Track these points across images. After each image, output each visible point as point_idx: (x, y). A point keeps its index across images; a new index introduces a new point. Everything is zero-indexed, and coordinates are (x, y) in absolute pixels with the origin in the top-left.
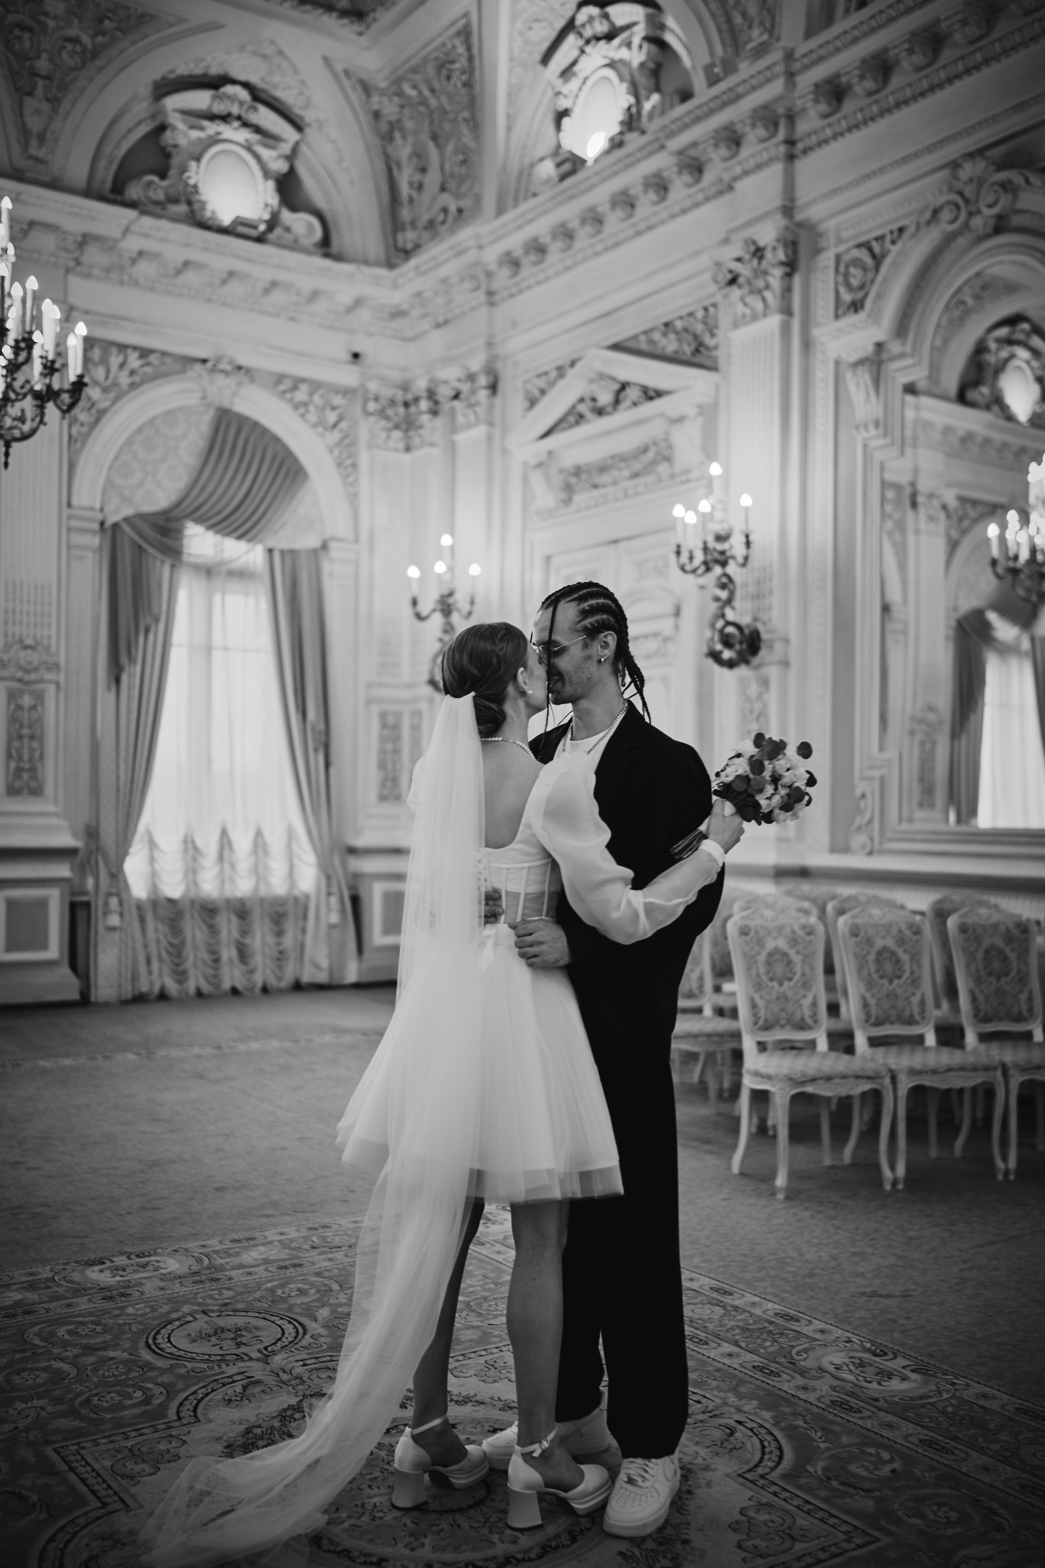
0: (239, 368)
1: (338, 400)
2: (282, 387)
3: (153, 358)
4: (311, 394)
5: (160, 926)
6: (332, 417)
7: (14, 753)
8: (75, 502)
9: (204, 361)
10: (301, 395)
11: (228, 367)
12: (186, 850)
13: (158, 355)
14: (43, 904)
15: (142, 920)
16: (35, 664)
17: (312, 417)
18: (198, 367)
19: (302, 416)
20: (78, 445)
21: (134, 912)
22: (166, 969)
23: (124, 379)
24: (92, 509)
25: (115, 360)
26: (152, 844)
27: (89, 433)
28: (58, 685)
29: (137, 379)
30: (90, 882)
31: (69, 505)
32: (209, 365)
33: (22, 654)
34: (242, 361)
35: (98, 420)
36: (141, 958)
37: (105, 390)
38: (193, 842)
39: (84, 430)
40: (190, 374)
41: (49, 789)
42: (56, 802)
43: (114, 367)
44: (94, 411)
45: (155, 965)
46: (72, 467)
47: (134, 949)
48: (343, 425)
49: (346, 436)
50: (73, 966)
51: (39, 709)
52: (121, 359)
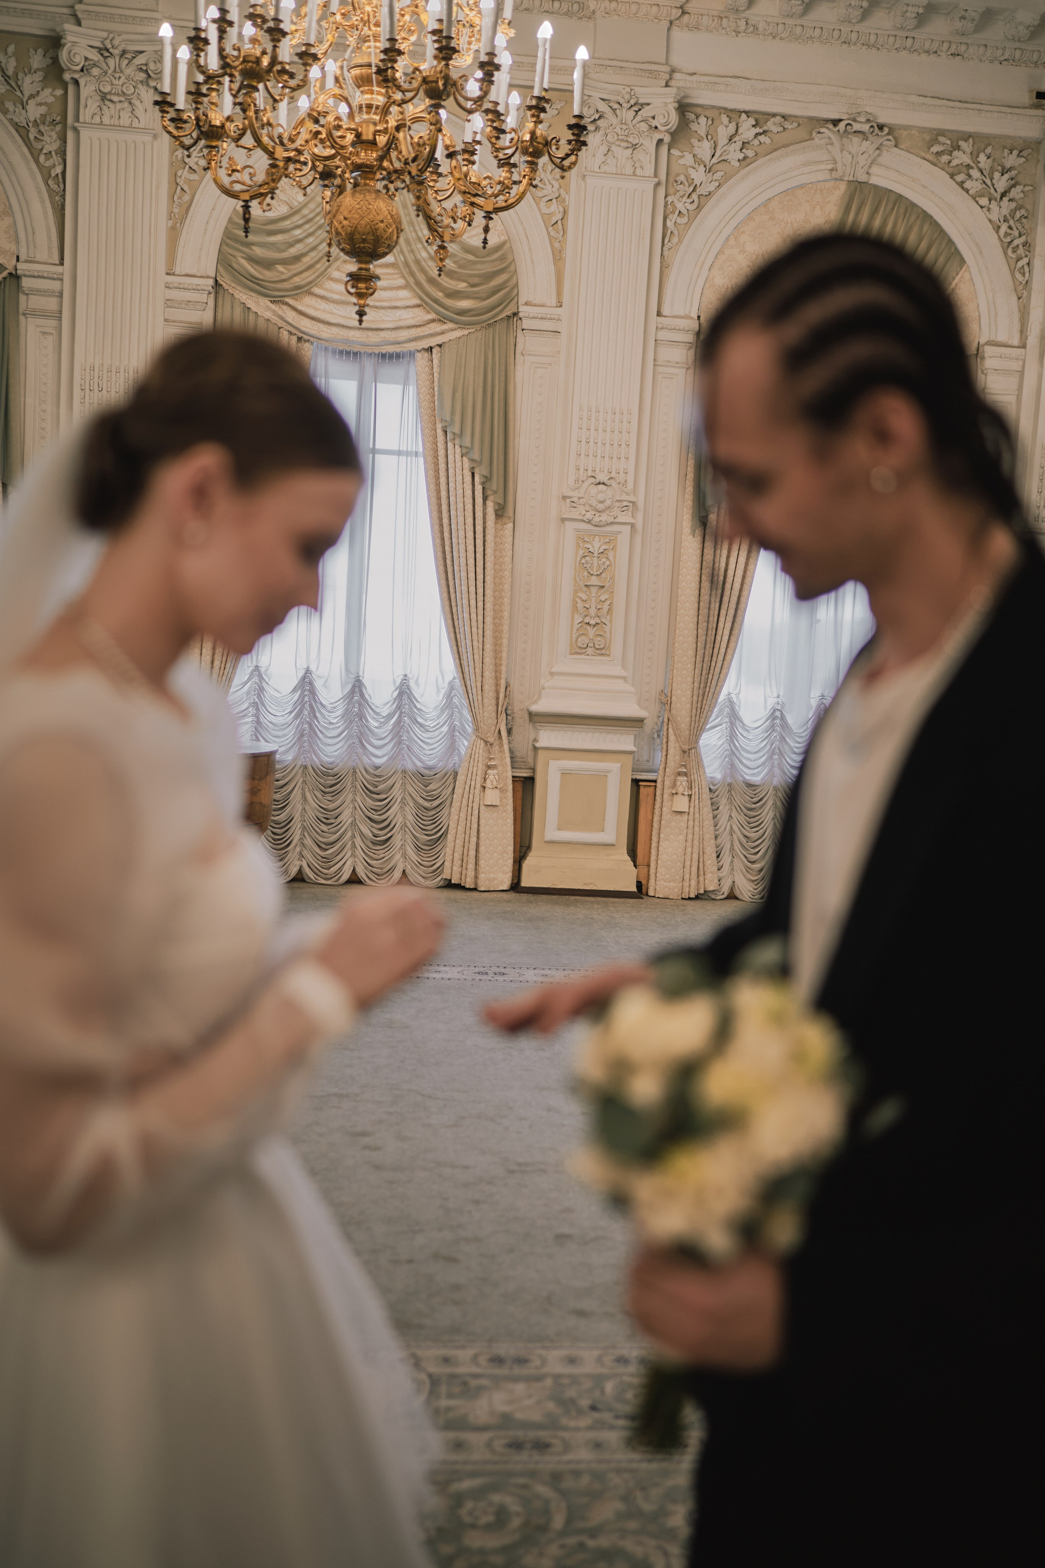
0: (881, 127)
1: (1011, 160)
2: (936, 149)
3: (772, 125)
4: (975, 155)
5: (734, 814)
6: (1002, 183)
7: (580, 605)
8: (665, 311)
9: (836, 122)
10: (961, 158)
11: (865, 128)
12: (772, 727)
13: (778, 119)
14: (601, 777)
15: (714, 805)
16: (608, 503)
17: (974, 186)
18: (827, 131)
19: (961, 184)
20: (675, 240)
21: (706, 796)
22: (738, 864)
23: (734, 155)
24: (688, 317)
25: (723, 132)
26: (734, 716)
27: (689, 224)
28: (633, 526)
29: (750, 153)
30: (659, 757)
31: (659, 314)
32: (842, 125)
33: (594, 490)
34: (883, 118)
35: (699, 208)
36: (710, 851)
37: (709, 170)
38: (783, 718)
39: (683, 220)
40: (817, 140)
41: (616, 649)
42: (624, 666)
43: (722, 140)
44: (694, 197)
45: (726, 859)
46: (664, 267)
47: (702, 840)
48: (1015, 193)
49: (1019, 208)
50: (633, 853)
51: (611, 555)
52: (732, 128)
